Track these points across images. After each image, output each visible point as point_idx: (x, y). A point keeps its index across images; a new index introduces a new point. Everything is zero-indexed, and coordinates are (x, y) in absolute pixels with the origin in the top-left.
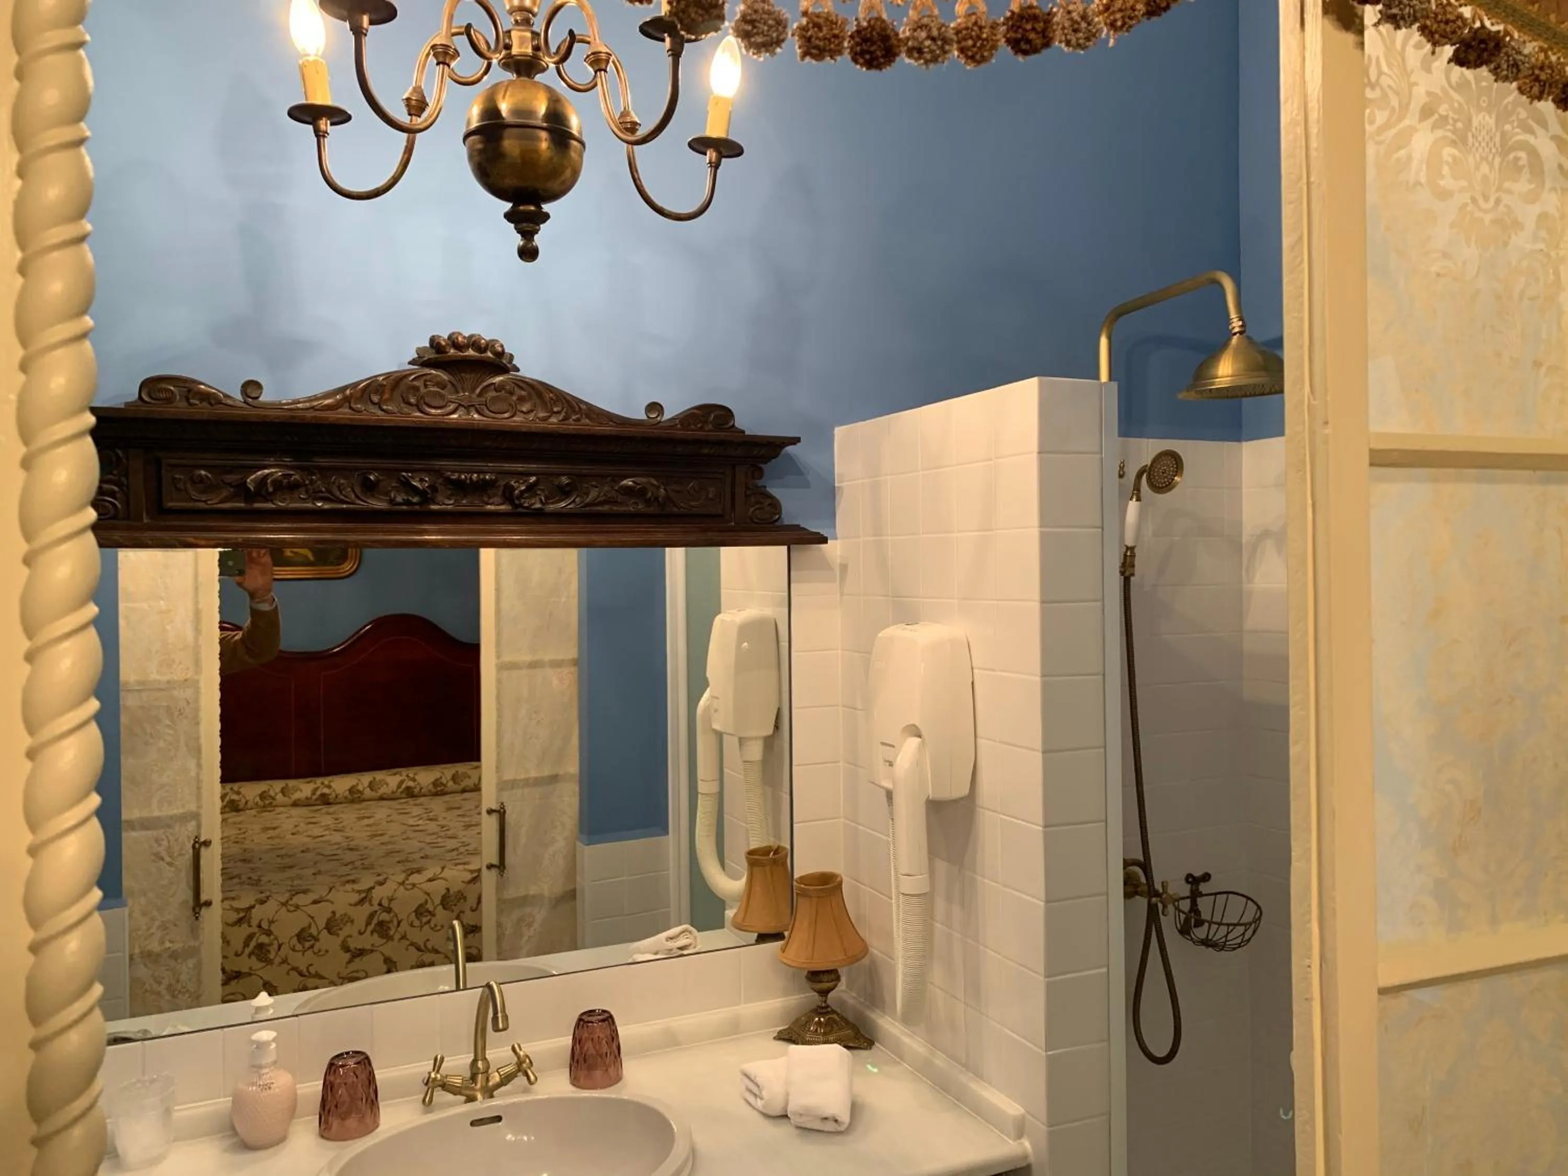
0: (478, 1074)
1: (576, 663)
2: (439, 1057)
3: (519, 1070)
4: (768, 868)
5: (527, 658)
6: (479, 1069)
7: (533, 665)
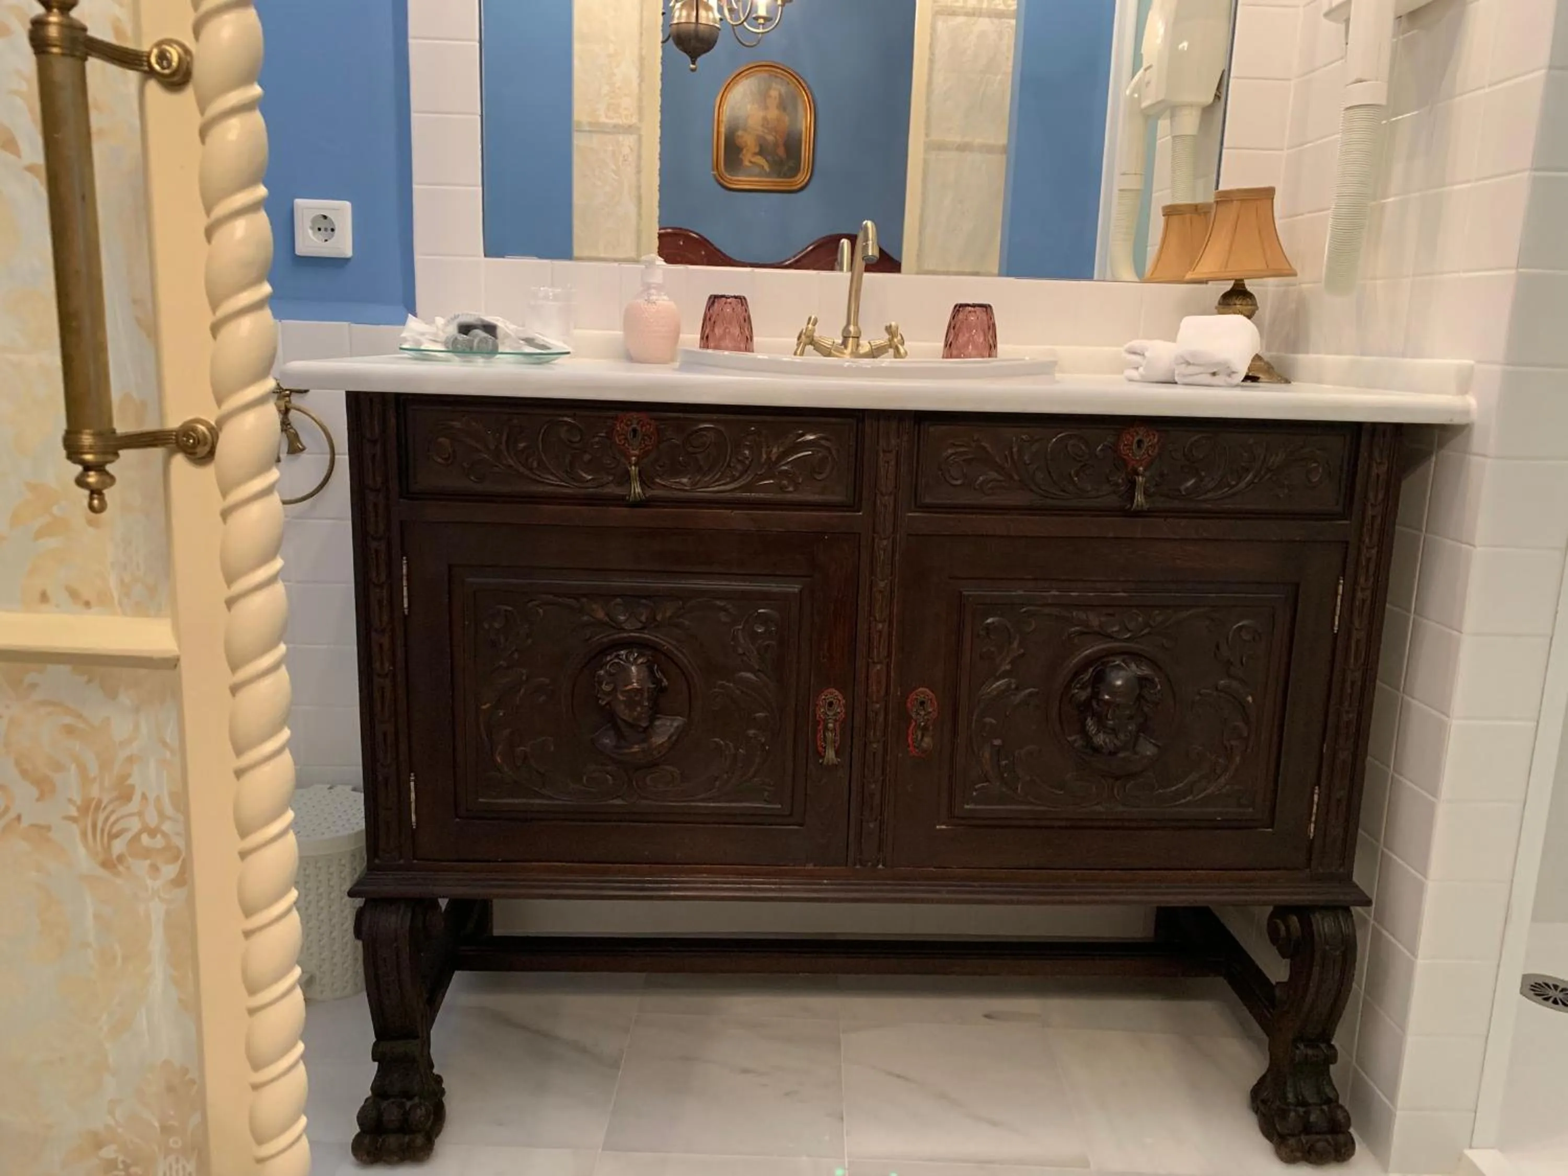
0: (849, 337)
1: (1005, 150)
2: (813, 317)
3: (890, 346)
4: (1188, 216)
5: (958, 139)
6: (850, 332)
7: (963, 148)
